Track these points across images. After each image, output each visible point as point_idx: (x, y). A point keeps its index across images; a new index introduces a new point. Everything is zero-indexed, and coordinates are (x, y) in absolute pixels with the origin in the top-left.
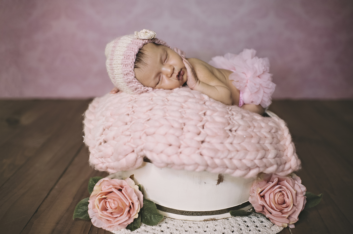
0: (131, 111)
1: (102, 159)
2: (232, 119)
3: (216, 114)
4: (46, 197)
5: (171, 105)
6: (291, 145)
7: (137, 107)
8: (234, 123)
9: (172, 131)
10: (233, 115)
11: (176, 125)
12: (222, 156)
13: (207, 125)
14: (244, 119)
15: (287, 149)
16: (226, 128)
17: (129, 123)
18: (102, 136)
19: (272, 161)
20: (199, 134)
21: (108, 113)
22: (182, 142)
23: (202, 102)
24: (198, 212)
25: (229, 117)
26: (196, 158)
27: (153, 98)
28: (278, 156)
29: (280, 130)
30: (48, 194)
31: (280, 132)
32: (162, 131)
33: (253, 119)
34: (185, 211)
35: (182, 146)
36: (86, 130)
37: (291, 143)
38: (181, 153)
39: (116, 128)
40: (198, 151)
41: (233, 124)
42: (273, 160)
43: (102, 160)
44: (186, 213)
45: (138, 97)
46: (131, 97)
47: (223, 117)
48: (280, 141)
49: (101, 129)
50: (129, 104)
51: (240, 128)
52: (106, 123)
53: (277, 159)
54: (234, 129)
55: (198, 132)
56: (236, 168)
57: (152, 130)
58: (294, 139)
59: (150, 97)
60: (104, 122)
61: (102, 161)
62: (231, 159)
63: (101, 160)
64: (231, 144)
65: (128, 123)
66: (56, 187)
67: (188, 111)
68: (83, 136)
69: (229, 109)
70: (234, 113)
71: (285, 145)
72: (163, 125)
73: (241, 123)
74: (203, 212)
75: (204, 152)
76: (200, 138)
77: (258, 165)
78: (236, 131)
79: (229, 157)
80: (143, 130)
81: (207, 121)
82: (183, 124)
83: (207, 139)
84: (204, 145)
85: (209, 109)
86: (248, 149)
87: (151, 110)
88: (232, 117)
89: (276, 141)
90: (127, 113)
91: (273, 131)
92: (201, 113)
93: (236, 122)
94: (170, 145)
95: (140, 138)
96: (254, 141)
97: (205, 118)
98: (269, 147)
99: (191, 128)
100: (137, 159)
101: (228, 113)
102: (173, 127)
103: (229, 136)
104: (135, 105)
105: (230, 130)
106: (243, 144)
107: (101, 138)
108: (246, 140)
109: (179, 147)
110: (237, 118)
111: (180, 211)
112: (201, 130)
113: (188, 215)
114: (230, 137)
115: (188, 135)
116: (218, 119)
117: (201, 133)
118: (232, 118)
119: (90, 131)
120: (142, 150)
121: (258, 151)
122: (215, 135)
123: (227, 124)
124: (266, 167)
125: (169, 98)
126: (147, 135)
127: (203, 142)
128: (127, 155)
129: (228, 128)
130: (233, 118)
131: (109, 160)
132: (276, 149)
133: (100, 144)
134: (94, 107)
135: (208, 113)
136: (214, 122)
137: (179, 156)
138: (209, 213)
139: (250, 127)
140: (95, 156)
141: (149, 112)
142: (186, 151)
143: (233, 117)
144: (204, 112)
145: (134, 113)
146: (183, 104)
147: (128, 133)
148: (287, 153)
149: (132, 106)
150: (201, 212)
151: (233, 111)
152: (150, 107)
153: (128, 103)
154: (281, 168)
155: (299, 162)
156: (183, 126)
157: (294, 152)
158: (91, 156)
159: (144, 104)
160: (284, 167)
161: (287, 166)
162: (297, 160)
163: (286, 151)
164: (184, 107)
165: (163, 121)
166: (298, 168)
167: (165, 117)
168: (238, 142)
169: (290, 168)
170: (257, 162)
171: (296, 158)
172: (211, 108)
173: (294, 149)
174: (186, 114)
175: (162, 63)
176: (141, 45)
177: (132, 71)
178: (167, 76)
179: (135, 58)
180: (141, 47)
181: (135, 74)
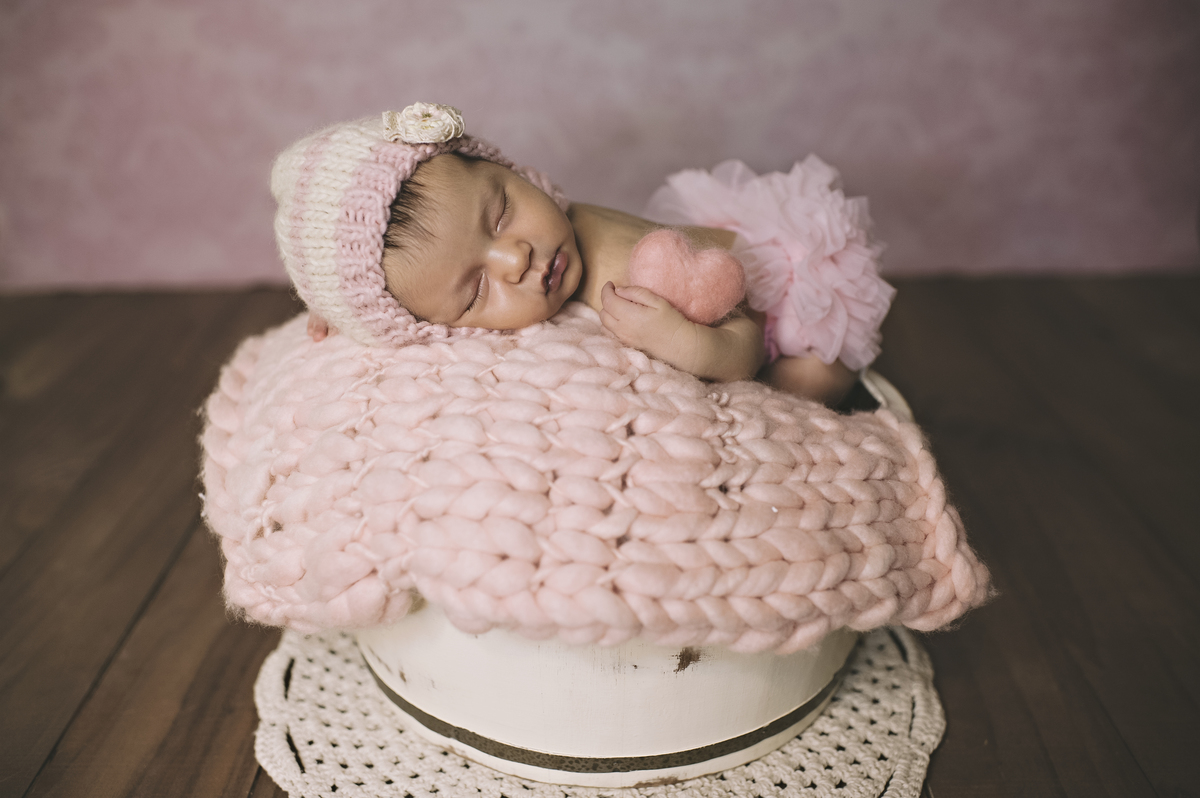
0: (364, 417)
1: (269, 588)
2: (729, 441)
3: (670, 428)
4: (89, 696)
5: (506, 400)
6: (945, 515)
7: (383, 404)
8: (738, 458)
9: (507, 505)
10: (732, 423)
11: (523, 481)
12: (692, 592)
13: (640, 474)
14: (775, 436)
15: (934, 531)
16: (706, 483)
17: (355, 466)
18: (265, 503)
19: (877, 588)
20: (607, 511)
21: (286, 418)
22: (545, 545)
23: (620, 382)
24: (613, 759)
25: (720, 436)
26: (599, 604)
27: (442, 368)
28: (898, 565)
29: (904, 465)
30: (95, 685)
31: (903, 475)
32: (475, 503)
33: (811, 433)
34: (568, 758)
35: (545, 561)
36: (209, 475)
37: (944, 509)
38: (542, 584)
39: (312, 480)
40: (605, 578)
41: (733, 461)
42: (881, 582)
43: (269, 592)
44: (571, 762)
45: (391, 360)
46: (365, 360)
47: (698, 438)
48: (904, 508)
49: (260, 479)
50: (355, 390)
51: (759, 476)
52: (278, 452)
53: (893, 576)
54: (736, 481)
55: (605, 503)
56: (743, 627)
57: (433, 502)
58: (958, 495)
59: (431, 364)
60: (271, 449)
61: (267, 595)
62: (724, 598)
63: (263, 591)
64: (726, 540)
65: (352, 466)
66: (124, 654)
67: (569, 421)
68: (201, 495)
69: (718, 401)
70: (738, 417)
71: (923, 519)
72: (476, 482)
73: (763, 453)
74: (631, 759)
75: (627, 579)
76: (610, 528)
77: (825, 610)
78: (742, 487)
79: (719, 590)
80: (405, 500)
81: (638, 457)
82: (550, 476)
83: (639, 530)
84: (629, 551)
85: (646, 409)
86: (787, 556)
87: (434, 417)
88: (729, 433)
89: (890, 508)
90: (349, 423)
91: (879, 474)
92: (617, 426)
93: (746, 451)
94: (504, 557)
95: (395, 530)
96: (808, 521)
97: (629, 447)
98: (863, 536)
99: (580, 492)
100: (387, 599)
101: (715, 421)
102: (512, 488)
103: (719, 507)
104: (377, 394)
105: (723, 489)
106: (768, 537)
107: (260, 511)
108: (781, 522)
109: (537, 565)
110: (748, 434)
111: (552, 756)
112: (615, 494)
113: (579, 771)
114: (720, 512)
115: (569, 518)
116: (679, 448)
117: (616, 508)
118: (728, 437)
119: (224, 481)
120: (403, 572)
121: (823, 559)
122: (668, 513)
123: (711, 466)
124: (853, 610)
125: (503, 370)
126: (422, 520)
127: (621, 541)
128: (353, 584)
129: (715, 480)
130: (733, 437)
131: (292, 593)
132: (889, 541)
133: (260, 533)
134: (241, 380)
135: (643, 424)
136: (665, 460)
137: (534, 595)
138: (652, 763)
139: (794, 466)
140: (243, 576)
141: (426, 424)
142: (562, 579)
143: (734, 434)
144: (625, 420)
145: (375, 425)
146: (552, 395)
147: (352, 504)
148: (934, 548)
149: (365, 398)
150: (625, 758)
151: (734, 409)
152: (430, 408)
153: (354, 385)
154: (915, 604)
155: (983, 574)
156: (550, 484)
157: (958, 539)
158: (228, 575)
159: (410, 393)
160: (928, 601)
161: (940, 594)
162: (972, 567)
163: (930, 540)
164: (553, 406)
165: (477, 468)
166: (981, 597)
167: (483, 450)
168: (752, 532)
169: (954, 598)
170: (819, 599)
171: (969, 562)
172: (653, 404)
173: (958, 530)
174: (559, 434)
175: (487, 231)
176: (408, 166)
177: (377, 267)
178: (505, 279)
179: (385, 217)
180: (409, 173)
181: (386, 279)
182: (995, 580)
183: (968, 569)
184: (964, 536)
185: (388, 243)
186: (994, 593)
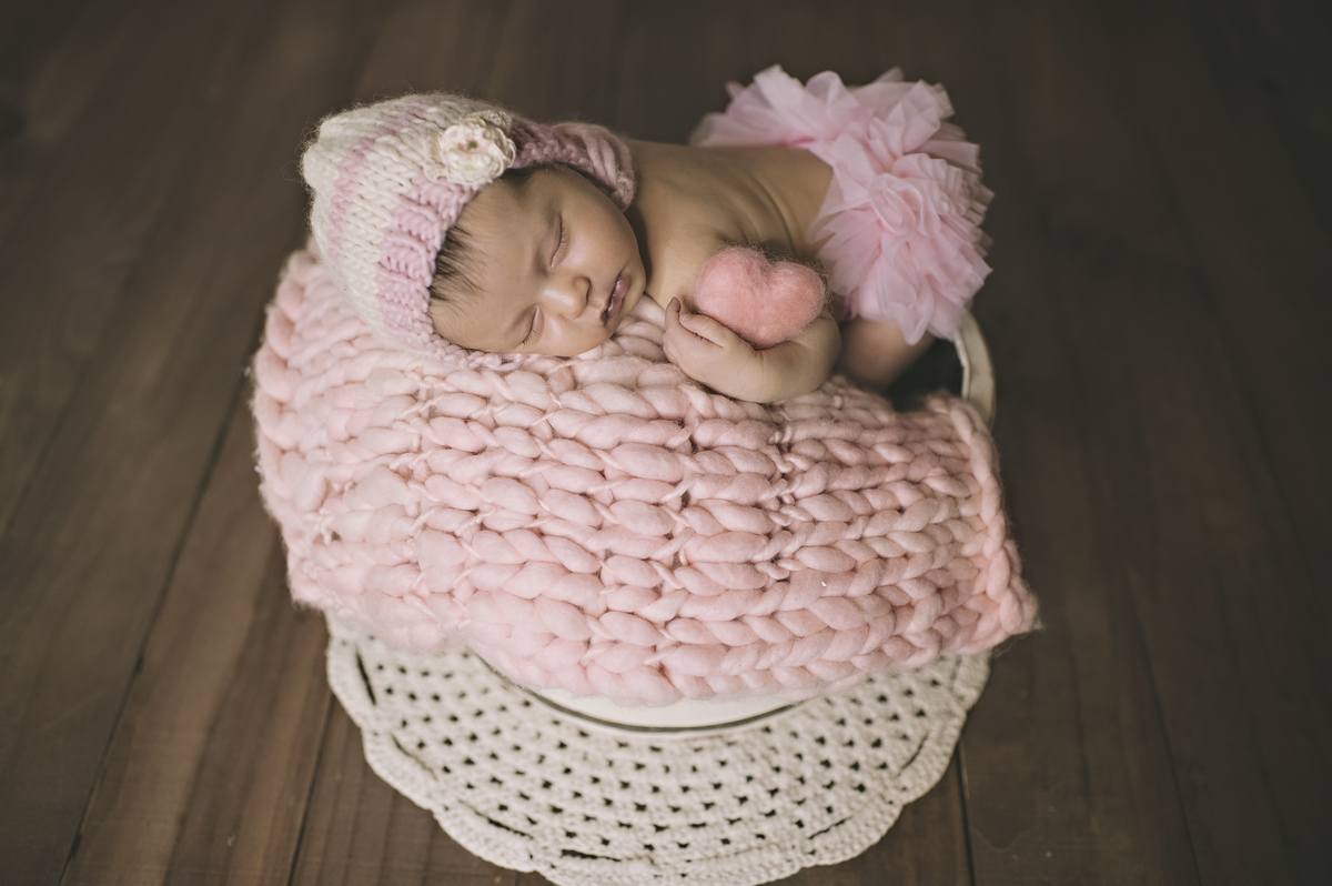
2: (787, 501)
3: (725, 494)
5: (559, 462)
6: (1002, 550)
7: (435, 448)
8: (794, 519)
9: (560, 590)
10: (791, 478)
11: (577, 564)
12: (737, 669)
13: (692, 549)
14: (835, 485)
15: (987, 569)
16: (757, 558)
18: (322, 511)
19: (920, 640)
20: (657, 592)
21: (338, 422)
22: (595, 628)
23: (680, 440)
25: (778, 497)
28: (944, 615)
31: (965, 511)
32: (528, 584)
35: (595, 642)
37: (1002, 546)
38: (592, 661)
39: (368, 507)
41: (789, 524)
42: (925, 634)
45: (443, 385)
46: (416, 377)
47: (753, 505)
48: (960, 546)
50: (407, 420)
51: (814, 539)
52: (333, 460)
53: (938, 626)
54: (789, 551)
55: (655, 585)
57: (487, 578)
59: (485, 399)
62: (766, 670)
64: (773, 615)
65: (408, 512)
67: (625, 491)
70: (799, 464)
71: (978, 555)
72: (527, 563)
73: (820, 510)
75: (674, 659)
76: (659, 611)
78: (794, 555)
79: (761, 666)
80: (461, 568)
81: (691, 534)
82: (602, 556)
83: (688, 611)
84: (676, 630)
85: (702, 475)
86: (834, 626)
88: (788, 491)
90: (402, 460)
92: (672, 497)
93: (803, 511)
94: (553, 638)
95: (451, 594)
96: (859, 586)
97: (682, 521)
98: (914, 592)
99: (630, 573)
102: (567, 571)
103: (769, 580)
104: (429, 434)
105: (776, 560)
108: (830, 590)
109: (588, 644)
110: (807, 488)
112: (666, 575)
115: (620, 600)
116: (733, 520)
117: (666, 590)
118: (787, 496)
121: (868, 625)
122: (716, 593)
123: (763, 537)
127: (670, 623)
129: (767, 554)
130: (792, 495)
132: (937, 591)
133: (320, 538)
135: (698, 493)
136: (719, 532)
139: (851, 522)
141: (479, 481)
142: (612, 658)
143: (793, 491)
144: (682, 489)
145: (429, 471)
146: (606, 459)
147: (408, 552)
148: (985, 585)
149: (417, 432)
152: (483, 467)
153: (406, 413)
154: (958, 641)
155: (1030, 609)
156: (602, 564)
157: (1011, 576)
158: (292, 563)
160: (972, 633)
161: (985, 626)
162: (1021, 602)
163: (982, 577)
164: (608, 473)
165: (528, 547)
167: (536, 524)
168: (801, 604)
173: (1012, 566)
174: (613, 508)
175: (541, 271)
176: (453, 213)
177: (424, 318)
178: (561, 317)
179: (430, 271)
180: (454, 218)
181: (434, 326)
182: (1042, 613)
183: (1016, 605)
185: (433, 293)
186: (1039, 626)
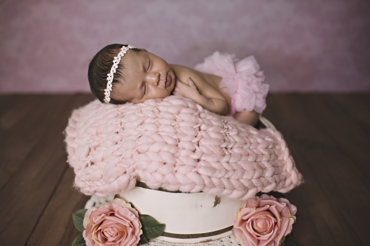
0: (120, 128)
1: (90, 182)
2: (227, 135)
3: (211, 129)
6: (289, 159)
7: (126, 123)
9: (166, 148)
10: (228, 129)
11: (170, 142)
12: (219, 176)
13: (202, 142)
14: (241, 134)
15: (286, 164)
16: (222, 146)
17: (119, 142)
18: (89, 156)
19: (270, 179)
20: (194, 151)
21: (94, 131)
22: (177, 160)
23: (196, 114)
24: (194, 234)
25: (225, 133)
26: (193, 177)
28: (276, 173)
29: (277, 144)
31: (277, 147)
32: (155, 148)
33: (250, 135)
34: (180, 234)
35: (177, 165)
36: (69, 150)
37: (289, 157)
38: (176, 172)
39: (104, 148)
40: (195, 170)
41: (229, 140)
42: (271, 178)
43: (90, 183)
44: (181, 236)
45: (126, 110)
46: (118, 112)
47: (219, 133)
48: (277, 157)
49: (86, 150)
50: (116, 121)
51: (236, 146)
52: (92, 141)
53: (274, 176)
54: (230, 146)
55: (194, 149)
56: (234, 189)
57: (143, 148)
58: (292, 153)
60: (89, 141)
61: (90, 185)
62: (228, 178)
63: (88, 183)
64: (228, 162)
67: (182, 125)
69: (224, 122)
70: (230, 128)
71: (283, 160)
72: (156, 142)
73: (237, 139)
74: (199, 234)
75: (201, 171)
76: (195, 156)
77: (256, 185)
78: (231, 149)
79: (227, 176)
80: (134, 148)
81: (202, 137)
82: (178, 140)
83: (203, 158)
84: (201, 163)
85: (204, 123)
86: (245, 168)
87: (141, 124)
88: (227, 132)
89: (273, 156)
90: (116, 131)
91: (270, 147)
92: (196, 127)
93: (233, 138)
94: (165, 164)
95: (132, 157)
96: (250, 159)
97: (200, 134)
98: (266, 164)
99: (187, 146)
100: (129, 181)
101: (223, 128)
102: (167, 143)
103: (225, 154)
104: (123, 120)
105: (226, 148)
106: (239, 163)
107: (87, 159)
108: (244, 158)
109: (175, 166)
110: (233, 133)
111: (176, 234)
112: (197, 147)
113: (183, 238)
114: (225, 155)
115: (183, 153)
116: (213, 135)
117: (196, 151)
118: (227, 133)
119: (74, 152)
120: (134, 170)
121: (255, 170)
122: (211, 154)
123: (223, 141)
124: (264, 186)
126: (139, 153)
127: (198, 160)
128: (119, 177)
129: (224, 145)
130: (229, 134)
131: (98, 183)
132: (273, 166)
133: (87, 166)
135: (203, 127)
136: (210, 138)
137: (174, 175)
138: (205, 235)
139: (246, 144)
140: (81, 179)
141: (140, 127)
142: (182, 170)
143: (229, 133)
144: (198, 125)
145: (124, 130)
146: (177, 116)
147: (118, 153)
148: (286, 168)
149: (120, 122)
150: (197, 234)
151: (229, 125)
152: (140, 122)
154: (281, 184)
155: (300, 176)
156: (178, 143)
157: (293, 166)
158: (76, 179)
159: (133, 118)
160: (284, 184)
161: (288, 182)
162: (297, 174)
163: (285, 166)
164: (177, 120)
165: (156, 138)
166: (300, 183)
167: (158, 133)
168: (235, 161)
169: (292, 183)
170: (254, 181)
171: (296, 173)
172: (206, 122)
173: (293, 163)
174: (179, 128)
175: (145, 71)
178: (153, 84)
182: (304, 177)
183: (296, 175)
184: (295, 165)
186: (303, 182)
